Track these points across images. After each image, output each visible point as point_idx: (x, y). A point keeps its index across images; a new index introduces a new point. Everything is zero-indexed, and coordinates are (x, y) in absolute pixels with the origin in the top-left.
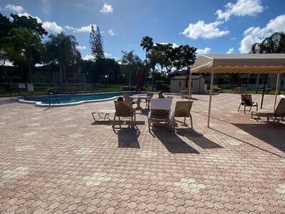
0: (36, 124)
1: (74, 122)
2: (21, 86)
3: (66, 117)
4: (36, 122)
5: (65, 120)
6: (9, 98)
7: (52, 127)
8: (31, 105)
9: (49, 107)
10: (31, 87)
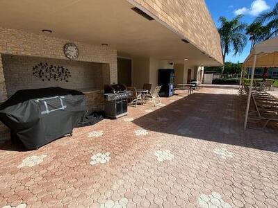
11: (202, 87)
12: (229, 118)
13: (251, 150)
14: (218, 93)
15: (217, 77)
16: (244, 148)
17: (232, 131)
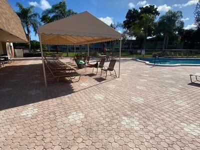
0: (146, 75)
1: (172, 79)
2: (139, 51)
3: (166, 74)
4: (146, 74)
5: (165, 76)
6: (132, 58)
7: (156, 79)
8: (143, 63)
9: (154, 65)
10: (143, 52)
11: (14, 60)
12: (36, 82)
13: (50, 100)
14: (28, 64)
15: (27, 51)
16: (45, 101)
17: (38, 91)
